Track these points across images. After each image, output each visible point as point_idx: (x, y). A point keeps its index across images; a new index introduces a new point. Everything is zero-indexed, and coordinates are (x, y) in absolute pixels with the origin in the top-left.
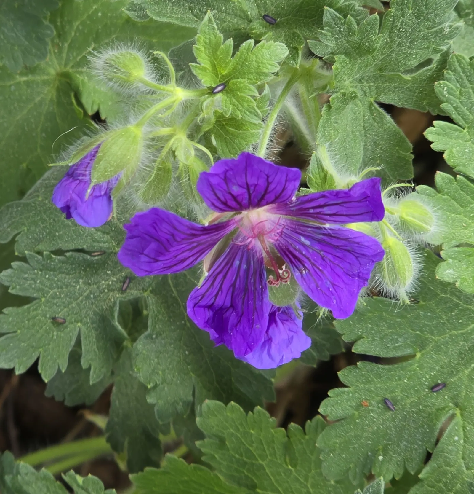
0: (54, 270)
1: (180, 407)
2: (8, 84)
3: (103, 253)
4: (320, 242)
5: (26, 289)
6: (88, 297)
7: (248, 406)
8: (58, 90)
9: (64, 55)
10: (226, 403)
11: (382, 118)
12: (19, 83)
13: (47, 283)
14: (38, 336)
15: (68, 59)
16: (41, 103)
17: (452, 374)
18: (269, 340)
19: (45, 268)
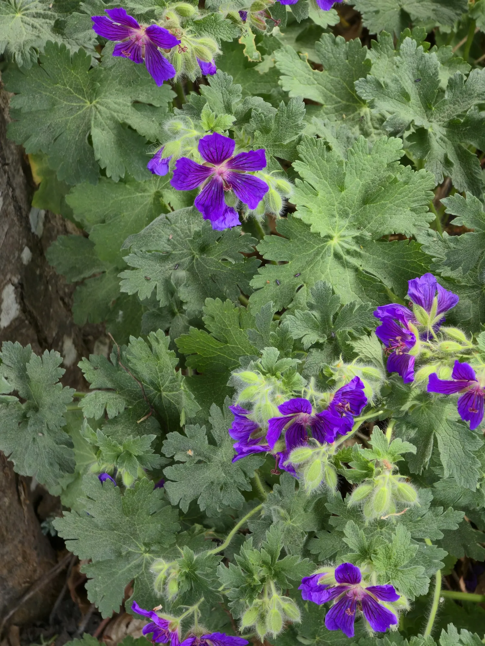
0: (146, 258)
1: (197, 313)
2: (133, 196)
3: (167, 252)
4: (245, 181)
5: (134, 264)
6: (160, 272)
7: (224, 299)
8: (154, 199)
9: (158, 184)
10: (215, 299)
11: (275, 163)
12: (137, 196)
13: (144, 263)
14: (139, 282)
15: (159, 186)
16: (146, 205)
17: (303, 270)
18: (225, 219)
19: (143, 257)
